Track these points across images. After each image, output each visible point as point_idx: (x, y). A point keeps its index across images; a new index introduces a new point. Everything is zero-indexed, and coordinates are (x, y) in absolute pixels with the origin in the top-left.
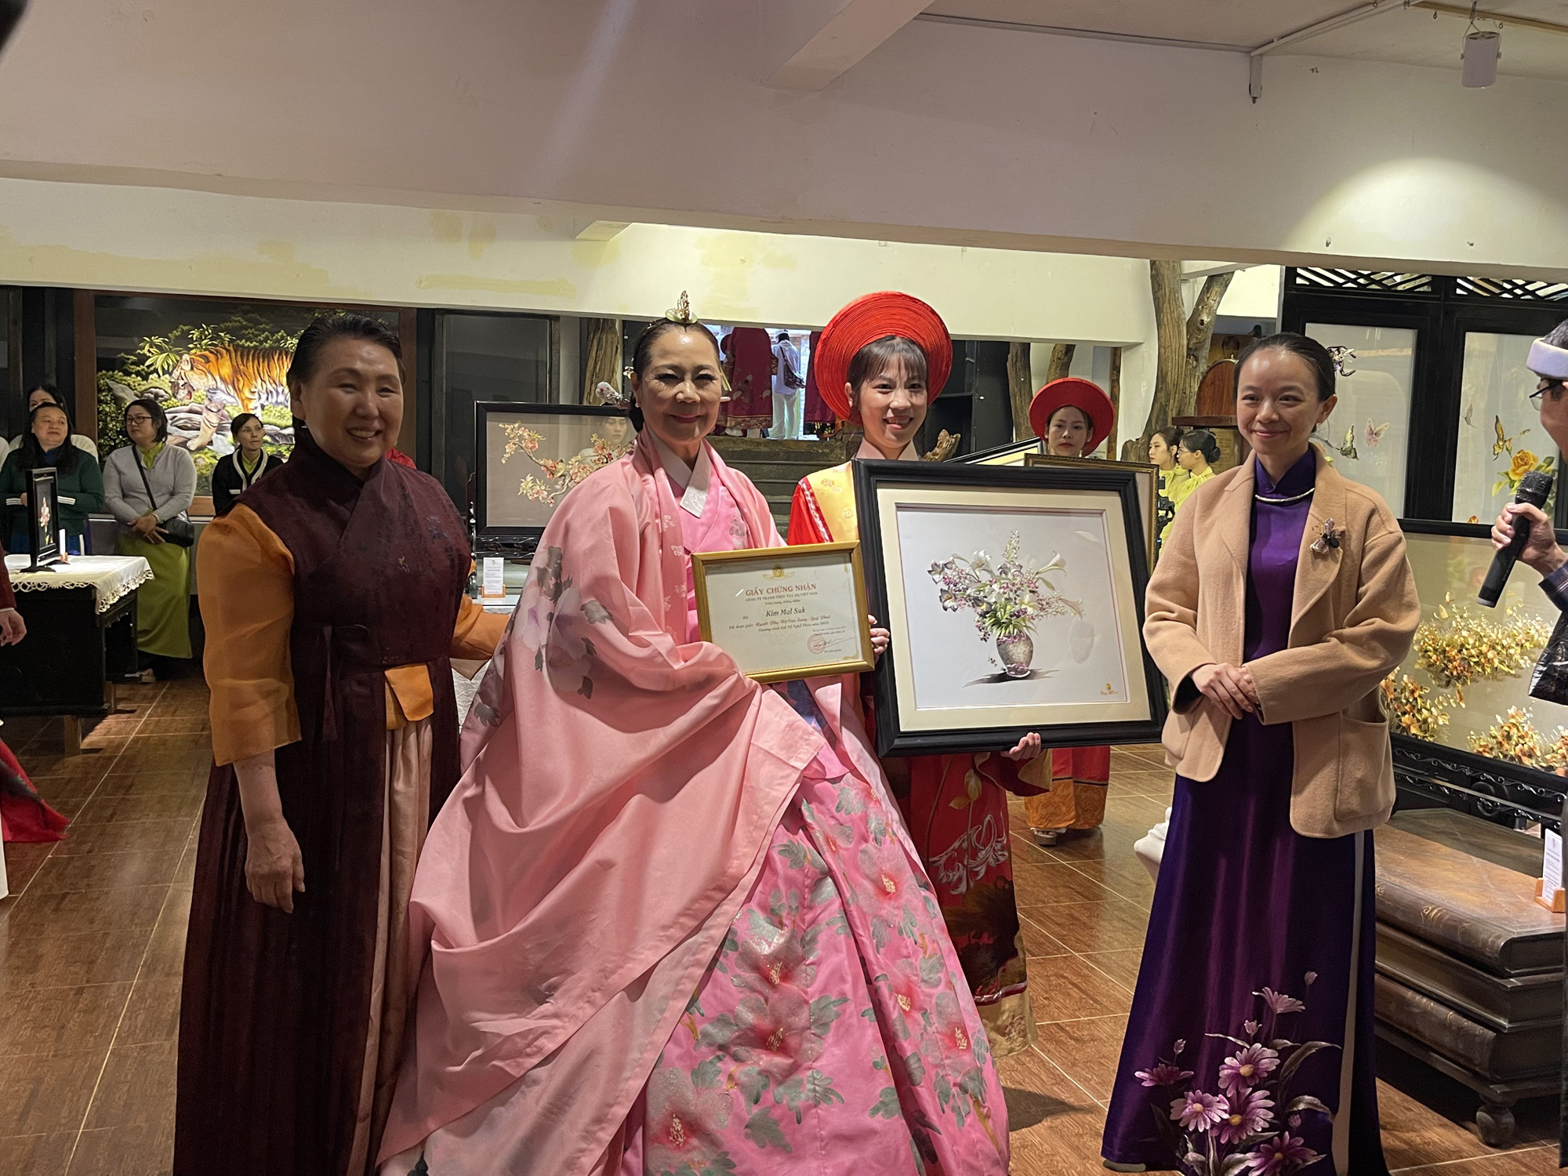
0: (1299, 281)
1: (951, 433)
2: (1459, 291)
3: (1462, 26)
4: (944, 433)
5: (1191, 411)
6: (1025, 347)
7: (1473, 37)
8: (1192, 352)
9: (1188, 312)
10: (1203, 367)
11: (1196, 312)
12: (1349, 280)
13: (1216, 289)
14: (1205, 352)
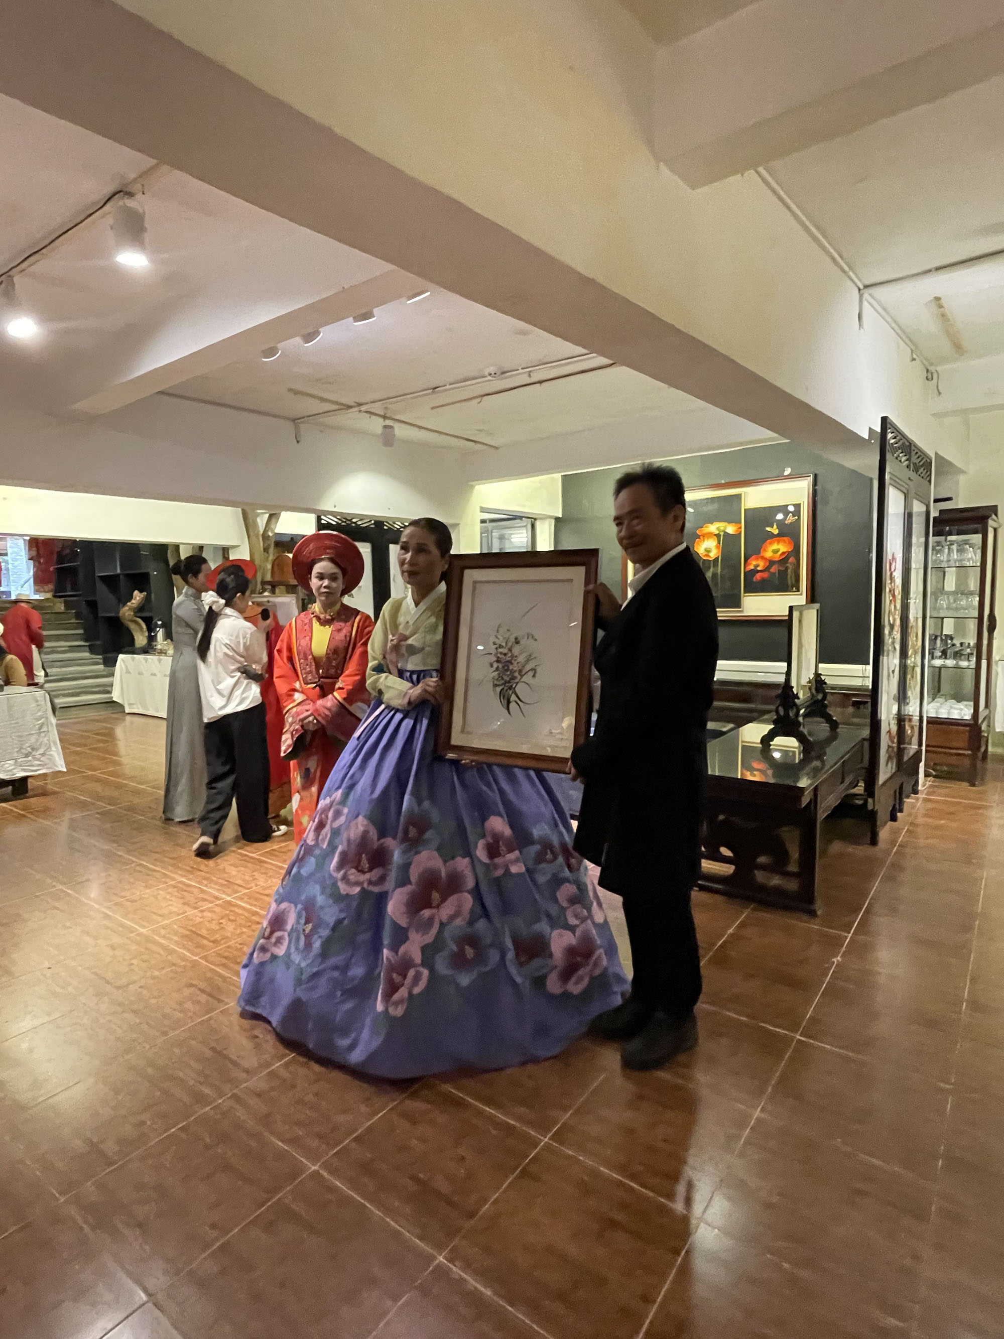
0: (323, 522)
1: (141, 591)
2: (385, 527)
3: (380, 422)
4: (136, 593)
5: (268, 578)
6: (177, 547)
7: (385, 427)
8: (266, 550)
9: (261, 531)
10: (271, 557)
11: (265, 531)
12: (343, 522)
13: (273, 520)
14: (271, 550)
